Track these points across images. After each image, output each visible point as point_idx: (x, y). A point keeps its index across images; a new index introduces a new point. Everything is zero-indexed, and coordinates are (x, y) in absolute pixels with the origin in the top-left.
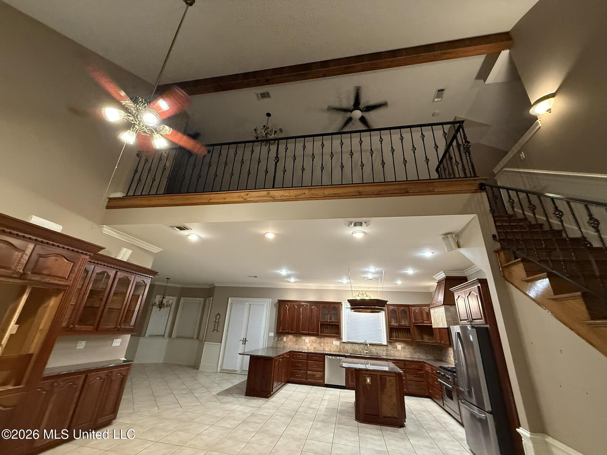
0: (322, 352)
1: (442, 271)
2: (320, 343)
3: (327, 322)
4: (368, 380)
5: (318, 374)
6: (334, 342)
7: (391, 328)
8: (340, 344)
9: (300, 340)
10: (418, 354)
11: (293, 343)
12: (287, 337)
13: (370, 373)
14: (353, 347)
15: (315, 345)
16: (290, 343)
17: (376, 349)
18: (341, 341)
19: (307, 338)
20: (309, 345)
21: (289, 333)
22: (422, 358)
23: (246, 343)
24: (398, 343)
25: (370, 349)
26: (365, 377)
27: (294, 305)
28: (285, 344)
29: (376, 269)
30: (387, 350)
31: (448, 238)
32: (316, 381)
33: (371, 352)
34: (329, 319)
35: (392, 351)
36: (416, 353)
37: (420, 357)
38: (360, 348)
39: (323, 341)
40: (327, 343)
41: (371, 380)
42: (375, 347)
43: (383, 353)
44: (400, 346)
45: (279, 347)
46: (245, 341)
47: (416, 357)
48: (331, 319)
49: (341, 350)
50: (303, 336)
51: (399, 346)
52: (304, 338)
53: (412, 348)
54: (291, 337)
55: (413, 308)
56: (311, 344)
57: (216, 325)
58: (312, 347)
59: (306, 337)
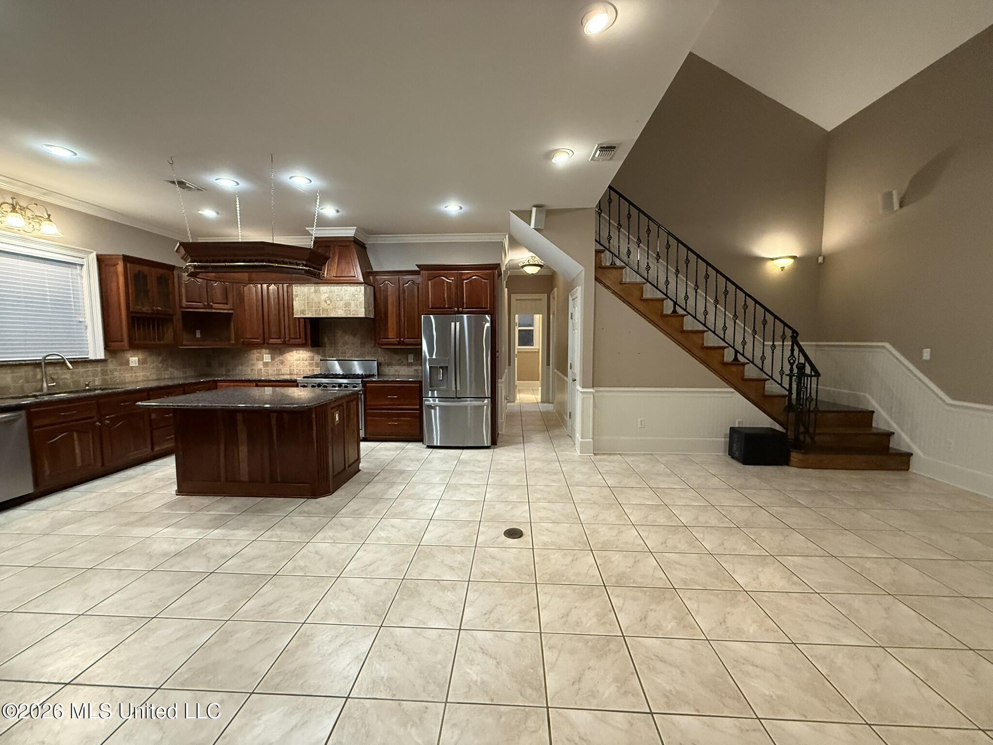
4: (337, 417)
7: (132, 316)
10: (170, 369)
13: (338, 404)
22: (176, 376)
24: (131, 352)
35: (116, 373)
36: (166, 369)
37: (172, 376)
41: (340, 416)
51: (134, 360)
55: (185, 276)
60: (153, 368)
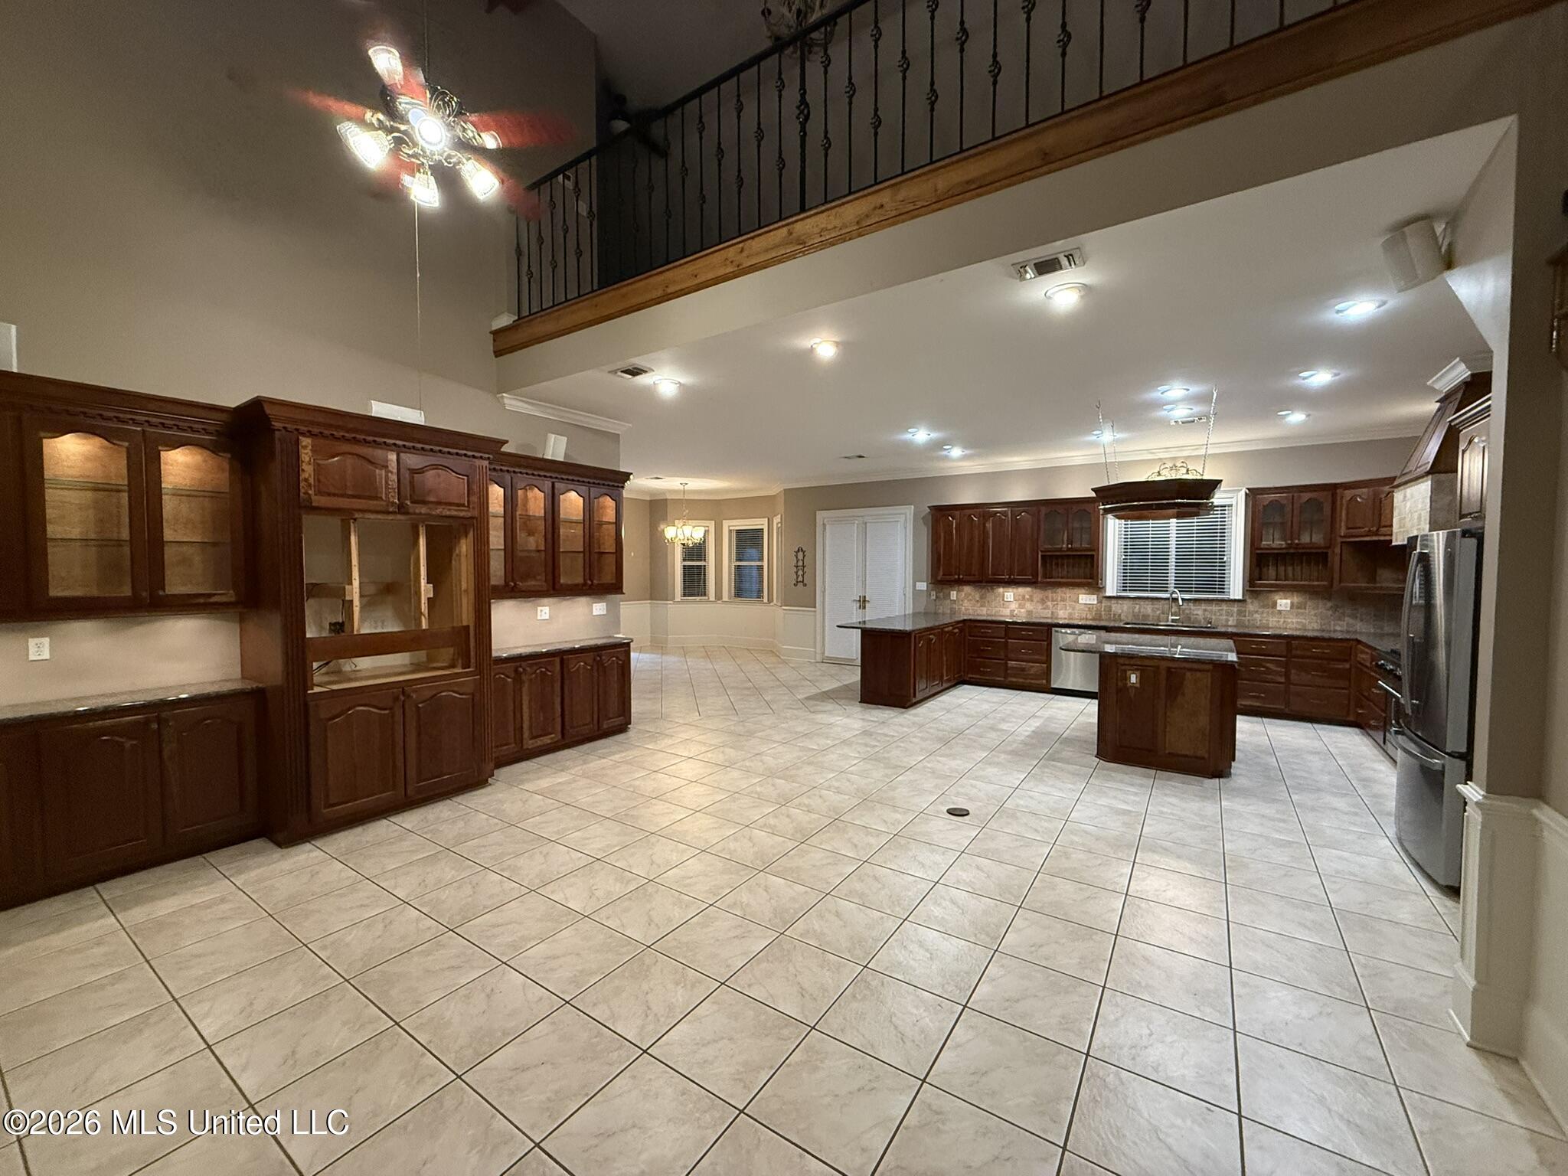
0: (1049, 621)
1: (1458, 359)
2: (1043, 601)
3: (1060, 550)
4: (1133, 678)
5: (1036, 668)
6: (1081, 596)
7: (1258, 554)
8: (1100, 602)
9: (990, 596)
11: (973, 602)
12: (958, 591)
13: (1139, 663)
14: (1138, 606)
15: (1029, 606)
16: (966, 603)
17: (1205, 610)
18: (1101, 595)
19: (1010, 590)
20: (1014, 606)
21: (960, 582)
23: (867, 605)
24: (1281, 593)
25: (1187, 611)
26: (1125, 671)
27: (970, 516)
28: (954, 606)
29: (1191, 389)
30: (1240, 613)
31: (1404, 236)
32: (1028, 681)
33: (1190, 619)
34: (1065, 542)
35: (1257, 616)
36: (1340, 618)
38: (1158, 609)
39: (1050, 595)
40: (1063, 600)
41: (1141, 679)
42: (1203, 606)
43: (1227, 620)
44: (1289, 601)
45: (940, 611)
46: (863, 602)
47: (1338, 628)
48: (1070, 542)
49: (1101, 616)
50: (999, 587)
51: (1284, 603)
52: (1001, 590)
53: (1329, 604)
54: (967, 589)
55: (1349, 494)
56: (1020, 605)
57: (800, 573)
58: (1022, 610)
59: (1006, 589)
60: (1315, 615)
